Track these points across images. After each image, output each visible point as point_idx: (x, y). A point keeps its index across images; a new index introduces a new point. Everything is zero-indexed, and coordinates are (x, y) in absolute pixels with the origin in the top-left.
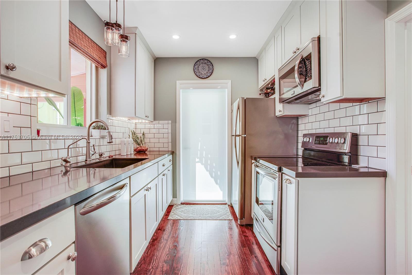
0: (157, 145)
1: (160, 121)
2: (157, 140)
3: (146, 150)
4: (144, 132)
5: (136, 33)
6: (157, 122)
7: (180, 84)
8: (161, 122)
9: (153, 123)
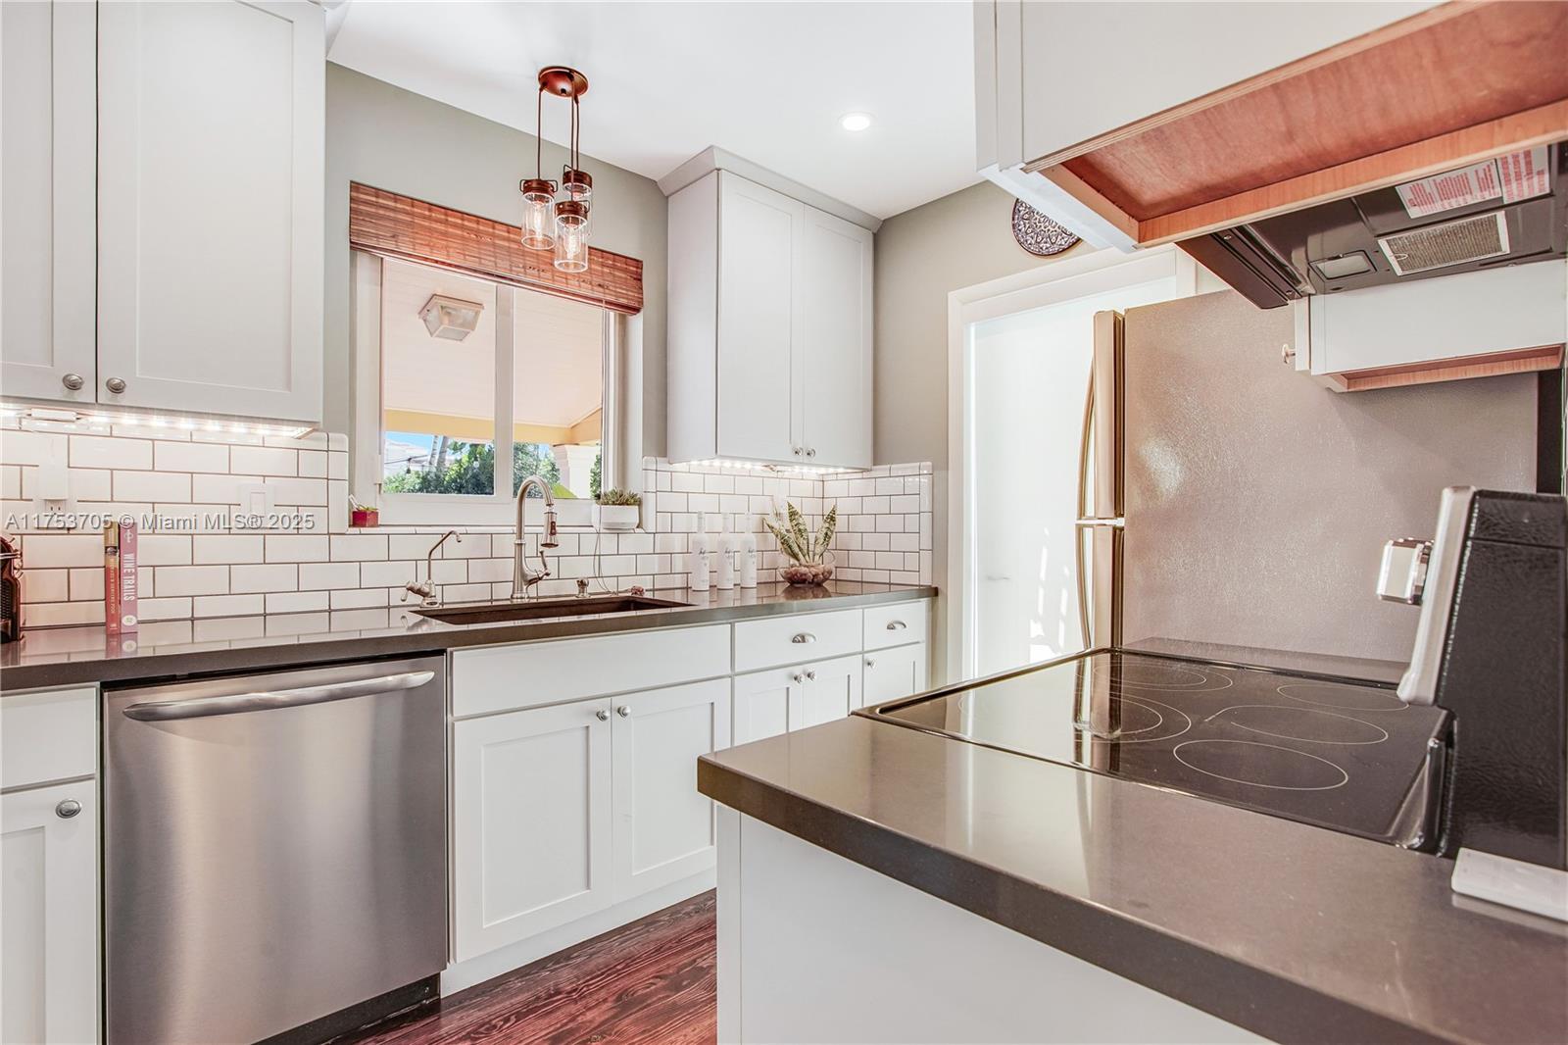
0: (884, 560)
1: (893, 466)
2: (882, 542)
3: (826, 577)
4: (834, 512)
5: (717, 166)
6: (881, 470)
7: (964, 303)
8: (898, 468)
9: (873, 474)
